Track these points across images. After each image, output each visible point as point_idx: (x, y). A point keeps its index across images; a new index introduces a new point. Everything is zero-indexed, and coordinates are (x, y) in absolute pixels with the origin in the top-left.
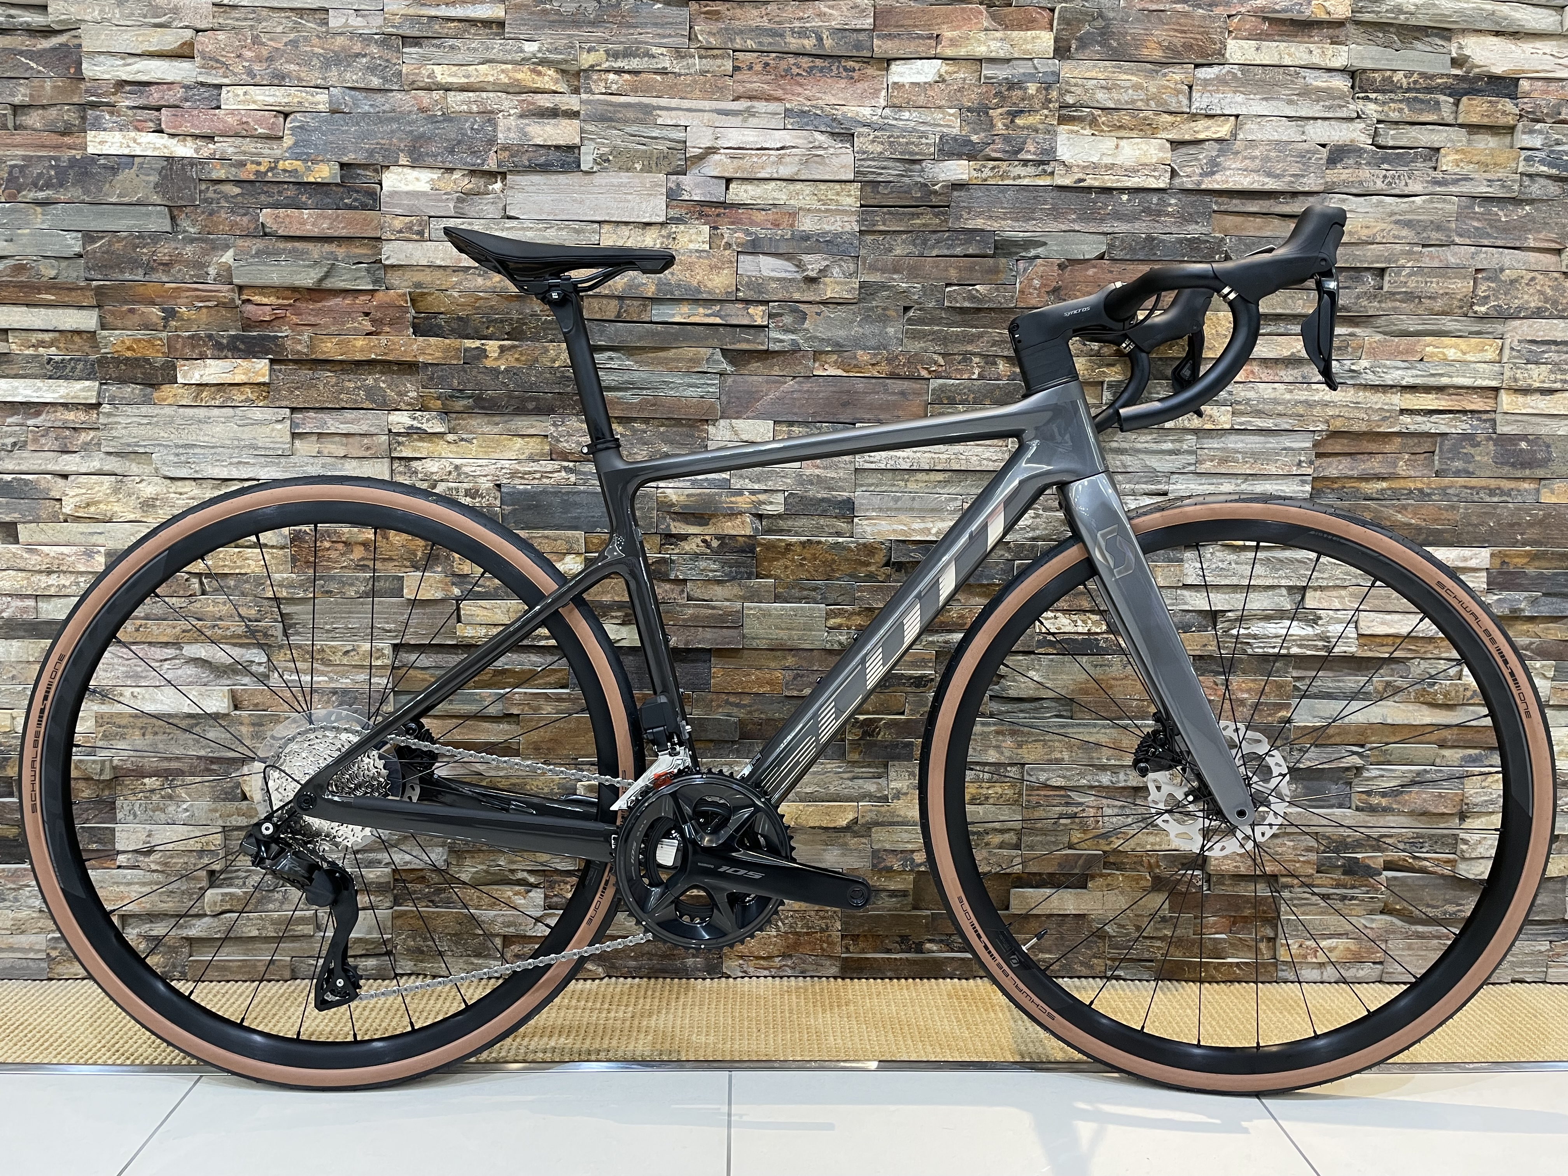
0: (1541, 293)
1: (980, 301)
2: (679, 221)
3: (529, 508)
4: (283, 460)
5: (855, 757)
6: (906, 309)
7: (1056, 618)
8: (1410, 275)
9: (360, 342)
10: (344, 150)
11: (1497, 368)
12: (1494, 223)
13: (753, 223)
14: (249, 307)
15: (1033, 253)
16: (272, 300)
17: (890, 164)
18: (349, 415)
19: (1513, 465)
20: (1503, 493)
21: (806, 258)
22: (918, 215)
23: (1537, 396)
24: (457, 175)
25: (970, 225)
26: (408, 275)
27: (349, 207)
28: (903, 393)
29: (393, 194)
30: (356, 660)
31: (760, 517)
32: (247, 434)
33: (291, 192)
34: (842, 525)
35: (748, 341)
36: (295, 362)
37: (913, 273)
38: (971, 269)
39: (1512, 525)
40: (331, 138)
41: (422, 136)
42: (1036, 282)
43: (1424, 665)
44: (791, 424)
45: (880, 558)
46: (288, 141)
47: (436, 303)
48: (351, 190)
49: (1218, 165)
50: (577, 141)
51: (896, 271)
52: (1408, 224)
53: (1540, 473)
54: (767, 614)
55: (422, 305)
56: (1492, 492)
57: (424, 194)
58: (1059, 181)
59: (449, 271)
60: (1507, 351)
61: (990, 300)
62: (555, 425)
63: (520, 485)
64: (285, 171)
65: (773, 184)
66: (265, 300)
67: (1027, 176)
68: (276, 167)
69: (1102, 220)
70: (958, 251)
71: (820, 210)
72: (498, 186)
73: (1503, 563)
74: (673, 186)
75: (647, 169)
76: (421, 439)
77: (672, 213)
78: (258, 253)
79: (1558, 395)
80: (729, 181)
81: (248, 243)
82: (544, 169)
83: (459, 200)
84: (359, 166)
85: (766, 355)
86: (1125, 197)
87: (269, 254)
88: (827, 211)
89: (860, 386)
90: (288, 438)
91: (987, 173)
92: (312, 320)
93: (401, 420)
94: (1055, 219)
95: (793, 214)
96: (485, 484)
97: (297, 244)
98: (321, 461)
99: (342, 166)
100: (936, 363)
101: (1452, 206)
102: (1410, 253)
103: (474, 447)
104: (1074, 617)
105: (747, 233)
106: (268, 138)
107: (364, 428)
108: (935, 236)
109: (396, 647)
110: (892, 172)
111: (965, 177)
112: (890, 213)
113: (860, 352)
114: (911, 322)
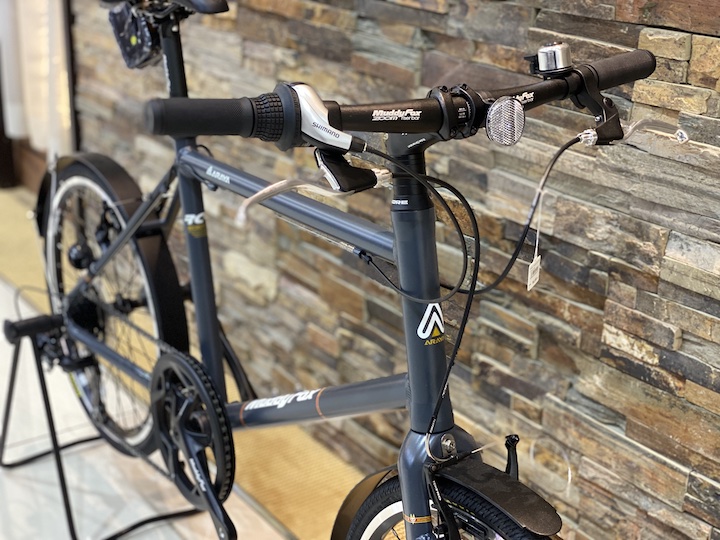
1: (586, 11)
4: (240, 69)
6: (538, 11)
7: (617, 334)
32: (227, 51)
34: (482, 194)
35: (434, 25)
36: (244, 6)
61: (594, 11)
85: (448, 39)
104: (632, 340)
113: (499, 47)
114: (539, 24)
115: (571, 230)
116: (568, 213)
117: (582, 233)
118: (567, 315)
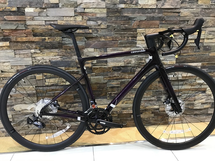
0: (212, 23)
1: (127, 28)
2: (77, 16)
3: (55, 64)
4: (14, 58)
5: (108, 98)
6: (115, 29)
8: (192, 21)
9: (24, 38)
10: (17, 5)
11: (204, 35)
12: (205, 12)
13: (89, 16)
14: (4, 33)
15: (135, 19)
16: (8, 32)
17: (111, 5)
18: (24, 50)
19: (206, 50)
20: (204, 54)
21: (98, 21)
22: (116, 14)
23: (210, 39)
24: (38, 9)
25: (125, 15)
26: (31, 26)
27: (20, 15)
28: (114, 43)
29: (27, 12)
30: (30, 89)
31: (93, 64)
32: (7, 54)
33: (9, 13)
34: (105, 64)
35: (89, 35)
36: (14, 42)
37: (116, 23)
38: (125, 22)
39: (205, 59)
40: (15, 3)
41: (31, 2)
42: (135, 24)
43: (191, 80)
44: (97, 49)
45: (112, 69)
46: (7, 4)
47: (36, 31)
48: (19, 12)
49: (164, 4)
50: (58, 2)
51: (113, 23)
52: (193, 13)
53: (210, 51)
54: (94, 78)
55: (34, 32)
56: (202, 54)
57: (32, 12)
58: (139, 7)
59: (38, 26)
60: (206, 33)
61: (128, 27)
62: (58, 50)
63: (53, 61)
64: (8, 9)
65: (92, 9)
66: (7, 32)
67: (134, 6)
68: (6, 9)
69: (146, 14)
70: (123, 19)
71: (100, 13)
72: (45, 10)
73: (203, 65)
74: (75, 10)
75: (71, 7)
76: (36, 54)
77: (75, 14)
78: (5, 24)
79: (213, 39)
80: (84, 8)
81: (3, 22)
82: (53, 7)
83: (39, 13)
84: (20, 8)
85: (92, 38)
86: (149, 10)
87: (7, 24)
88: (101, 13)
89: (108, 42)
90: (14, 55)
91: (127, 6)
92: (16, 35)
93: (33, 51)
94: (138, 13)
95: (96, 14)
96: (48, 61)
97: (11, 22)
98: (20, 58)
99: (17, 8)
100: (119, 38)
101: (200, 10)
102: (193, 18)
103: (45, 55)
105: (88, 17)
106: (4, 3)
107: (27, 53)
108: (119, 17)
109: (36, 87)
110: (111, 7)
111: (124, 7)
112: (111, 13)
113: (107, 37)
114: (115, 31)
115: (128, 64)
116: (127, 61)
117: (130, 63)
118: (127, 78)
